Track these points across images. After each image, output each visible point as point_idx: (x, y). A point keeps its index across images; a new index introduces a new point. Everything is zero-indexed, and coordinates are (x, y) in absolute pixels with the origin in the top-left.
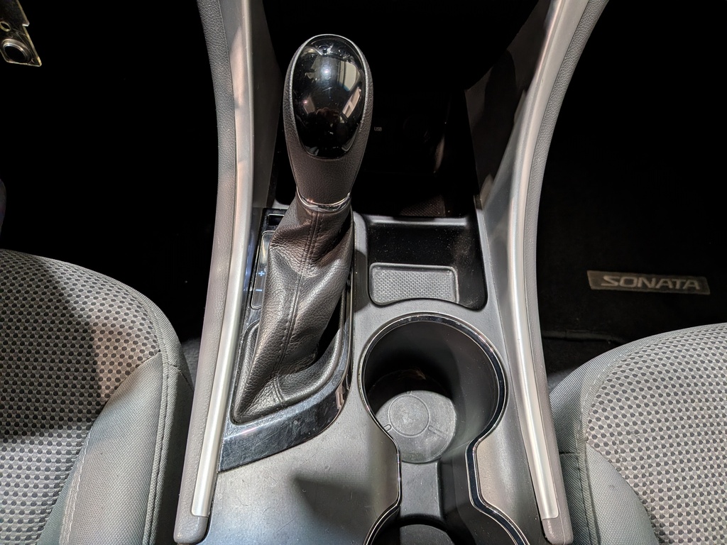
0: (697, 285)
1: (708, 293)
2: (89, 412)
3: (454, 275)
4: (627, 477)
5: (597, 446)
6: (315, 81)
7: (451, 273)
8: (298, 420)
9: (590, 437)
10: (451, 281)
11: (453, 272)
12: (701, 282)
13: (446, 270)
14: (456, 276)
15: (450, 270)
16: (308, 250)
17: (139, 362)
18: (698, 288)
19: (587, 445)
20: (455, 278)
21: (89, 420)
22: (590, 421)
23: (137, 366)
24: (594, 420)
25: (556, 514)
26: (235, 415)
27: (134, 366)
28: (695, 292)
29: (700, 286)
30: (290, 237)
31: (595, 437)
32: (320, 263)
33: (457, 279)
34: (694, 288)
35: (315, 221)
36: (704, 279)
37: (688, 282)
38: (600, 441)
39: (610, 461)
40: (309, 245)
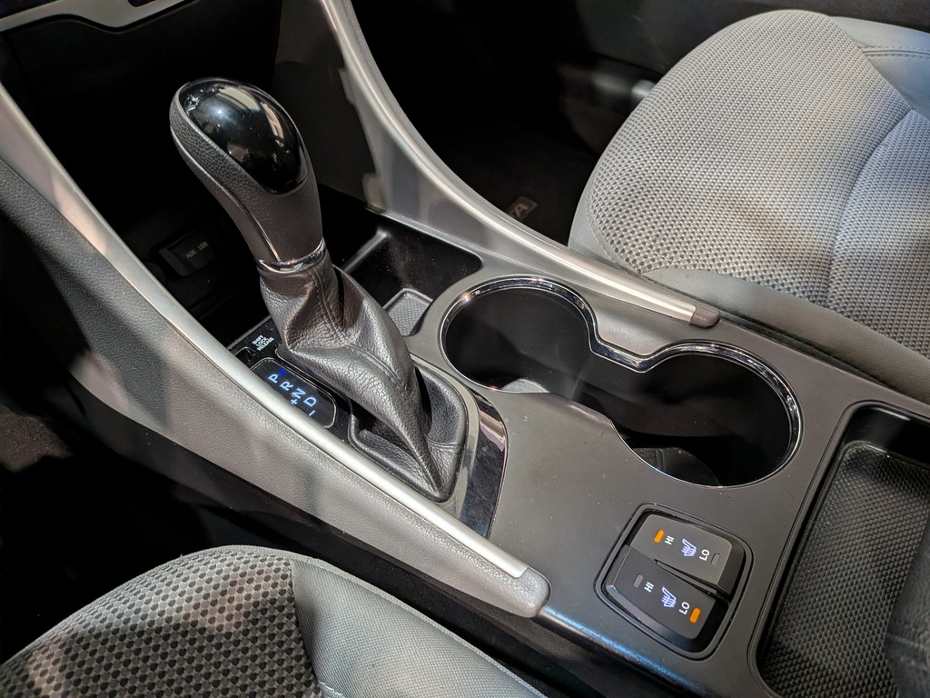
0: (524, 207)
1: (535, 205)
2: (299, 676)
3: (412, 293)
4: (685, 266)
5: (650, 267)
6: (220, 128)
7: (408, 295)
8: (483, 445)
9: (640, 267)
10: (416, 299)
11: (409, 292)
12: (522, 202)
13: (402, 295)
14: (416, 292)
15: (405, 293)
16: (329, 319)
17: (288, 580)
18: (526, 208)
19: (645, 274)
20: (416, 294)
21: (308, 684)
22: (627, 260)
23: (291, 585)
24: (629, 256)
25: (694, 309)
26: (437, 495)
27: (287, 587)
28: (527, 213)
29: (525, 205)
30: (302, 322)
31: (642, 264)
32: (348, 323)
33: (418, 293)
34: (524, 211)
35: (317, 278)
36: (521, 198)
37: (516, 209)
38: (648, 262)
39: (667, 267)
40: (326, 313)
